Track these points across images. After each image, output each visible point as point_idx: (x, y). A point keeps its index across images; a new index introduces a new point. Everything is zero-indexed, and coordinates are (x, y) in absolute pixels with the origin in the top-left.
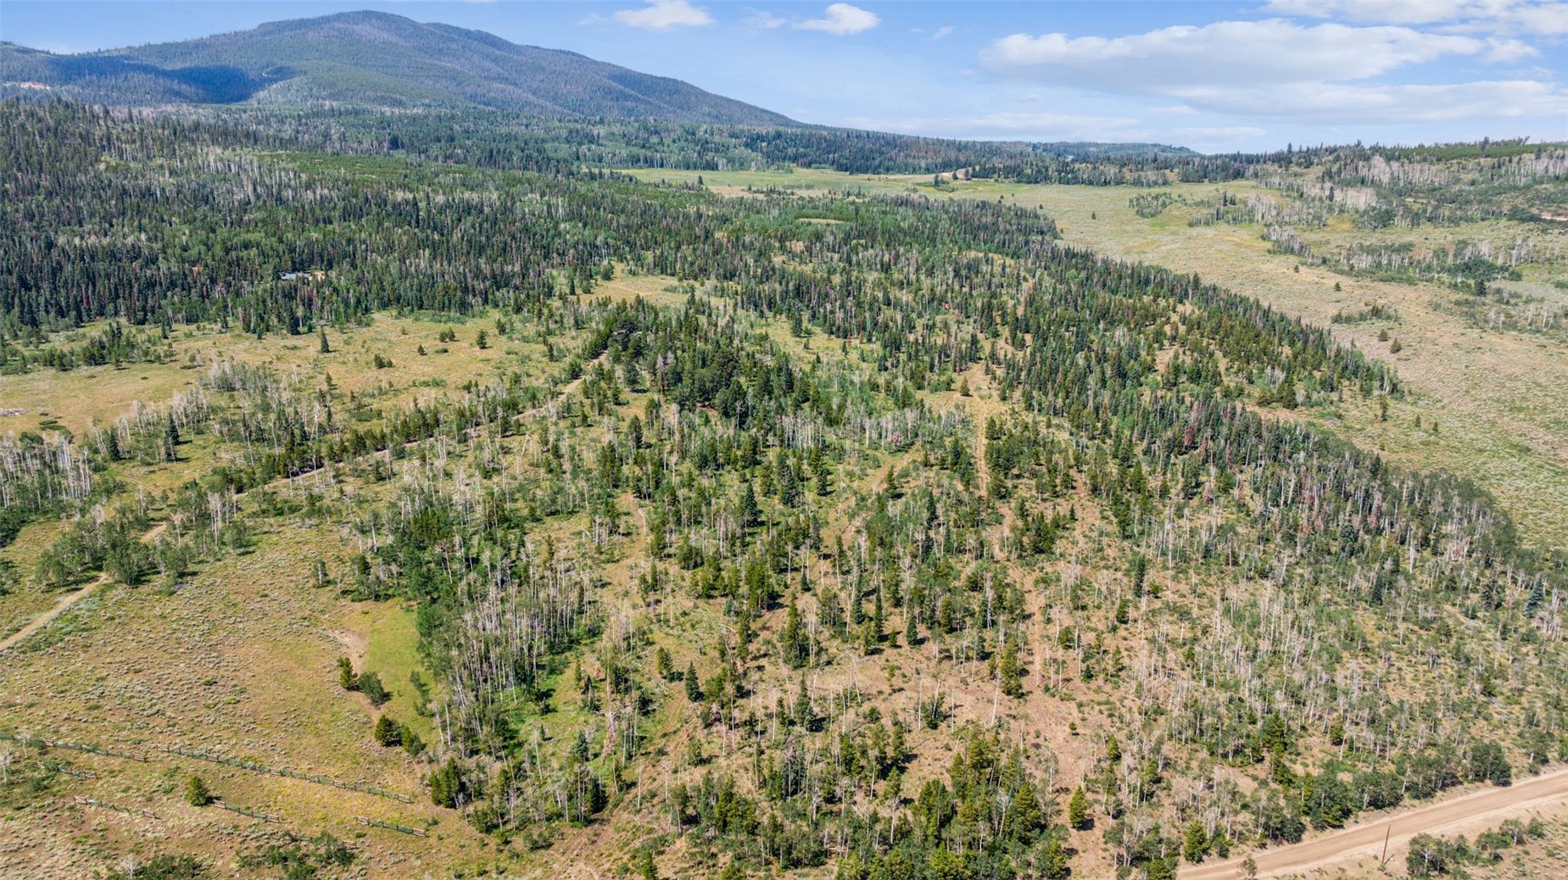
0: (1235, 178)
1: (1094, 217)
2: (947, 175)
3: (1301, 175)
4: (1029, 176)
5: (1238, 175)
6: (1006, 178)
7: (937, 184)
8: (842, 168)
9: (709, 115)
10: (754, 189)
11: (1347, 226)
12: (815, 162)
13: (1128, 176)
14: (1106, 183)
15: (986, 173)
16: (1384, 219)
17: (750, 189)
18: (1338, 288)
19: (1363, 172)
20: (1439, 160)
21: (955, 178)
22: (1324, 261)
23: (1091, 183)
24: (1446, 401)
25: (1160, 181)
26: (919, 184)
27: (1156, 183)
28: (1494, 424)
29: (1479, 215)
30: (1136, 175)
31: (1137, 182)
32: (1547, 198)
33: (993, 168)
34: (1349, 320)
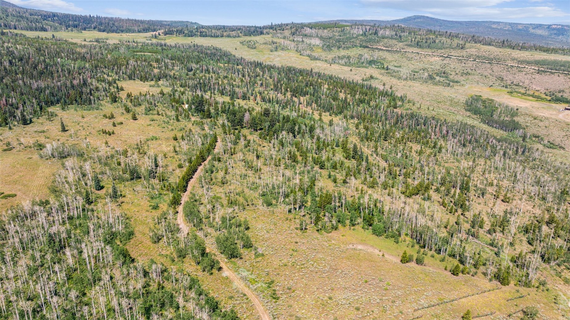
2: (156, 33)
7: (156, 37)
11: (320, 50)
15: (170, 33)
16: (330, 48)
18: (351, 70)
19: (305, 32)
21: (160, 35)
22: (334, 62)
26: (150, 37)
27: (237, 36)
29: (351, 46)
30: (227, 33)
31: (229, 36)
32: (365, 41)
33: (172, 31)
34: (366, 80)
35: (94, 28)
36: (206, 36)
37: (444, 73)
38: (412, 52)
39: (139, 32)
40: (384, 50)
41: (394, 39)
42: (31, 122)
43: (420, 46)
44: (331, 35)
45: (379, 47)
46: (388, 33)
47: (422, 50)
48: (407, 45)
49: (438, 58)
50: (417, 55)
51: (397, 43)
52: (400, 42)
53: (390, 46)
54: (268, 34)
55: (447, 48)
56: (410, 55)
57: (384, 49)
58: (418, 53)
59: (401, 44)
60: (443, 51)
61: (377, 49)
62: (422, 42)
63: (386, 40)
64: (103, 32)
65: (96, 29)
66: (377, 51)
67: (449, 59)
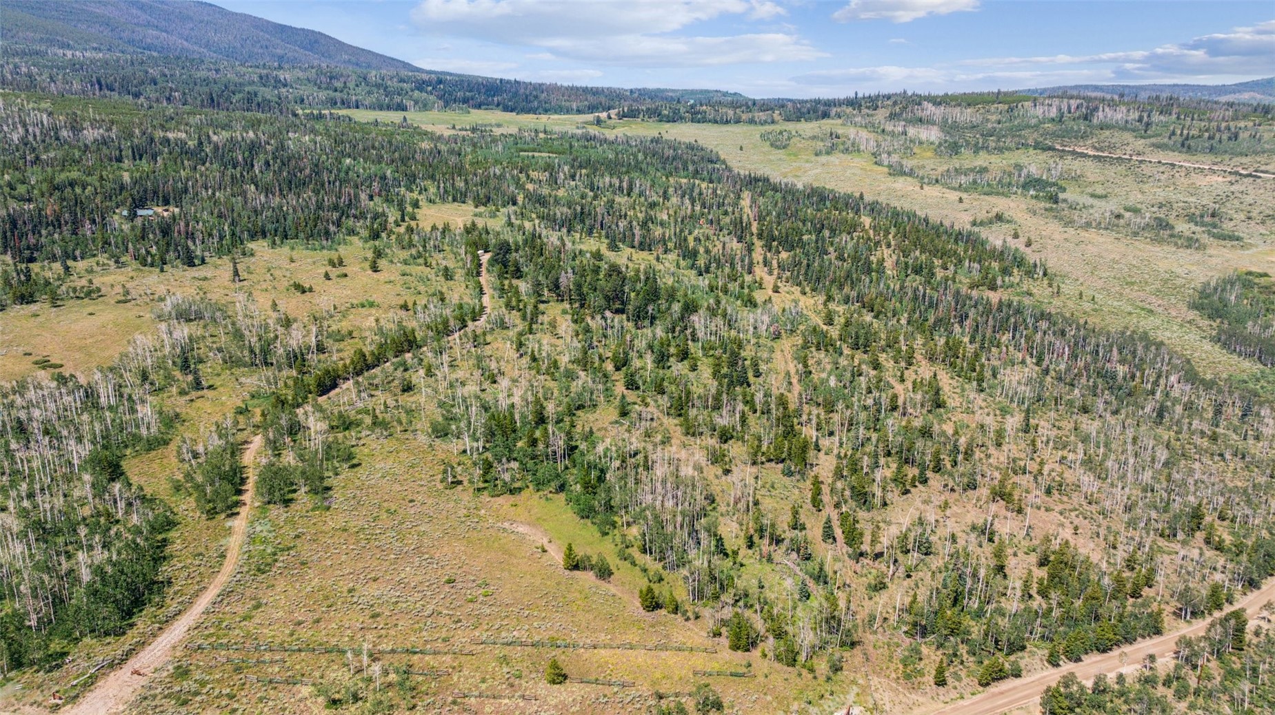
0: (823, 118)
1: (741, 149)
2: (604, 115)
3: (872, 115)
4: (668, 116)
5: (825, 115)
6: (650, 117)
7: (599, 122)
8: (507, 109)
9: (349, 61)
10: (457, 127)
11: (929, 154)
12: (484, 104)
13: (744, 117)
14: (727, 122)
15: (632, 114)
16: (954, 149)
17: (454, 127)
18: (961, 200)
19: (919, 114)
20: (969, 105)
21: (610, 118)
22: (937, 181)
23: (716, 122)
24: (1081, 280)
25: (769, 121)
26: (586, 123)
27: (766, 122)
28: (1121, 294)
29: (1013, 145)
30: (750, 115)
31: (752, 121)
32: (1053, 133)
33: (638, 110)
34: (982, 224)
35: (498, 105)
36: (704, 120)
37: (1213, 215)
38: (1159, 162)
39: (579, 112)
40: (1090, 156)
41: (1129, 130)
42: (203, 262)
43: (1189, 147)
44: (977, 119)
45: (1078, 150)
46: (1120, 115)
47: (1190, 158)
48: (1153, 145)
49: (1220, 179)
50: (1169, 168)
51: (1131, 140)
52: (1142, 137)
53: (1112, 147)
54: (840, 117)
55: (1264, 152)
56: (1148, 170)
57: (1091, 153)
58: (1173, 165)
59: (1143, 141)
60: (1244, 160)
61: (1073, 153)
62: (1199, 137)
63: (1107, 133)
64: (511, 111)
65: (501, 107)
66: (1070, 157)
67: (1252, 179)
